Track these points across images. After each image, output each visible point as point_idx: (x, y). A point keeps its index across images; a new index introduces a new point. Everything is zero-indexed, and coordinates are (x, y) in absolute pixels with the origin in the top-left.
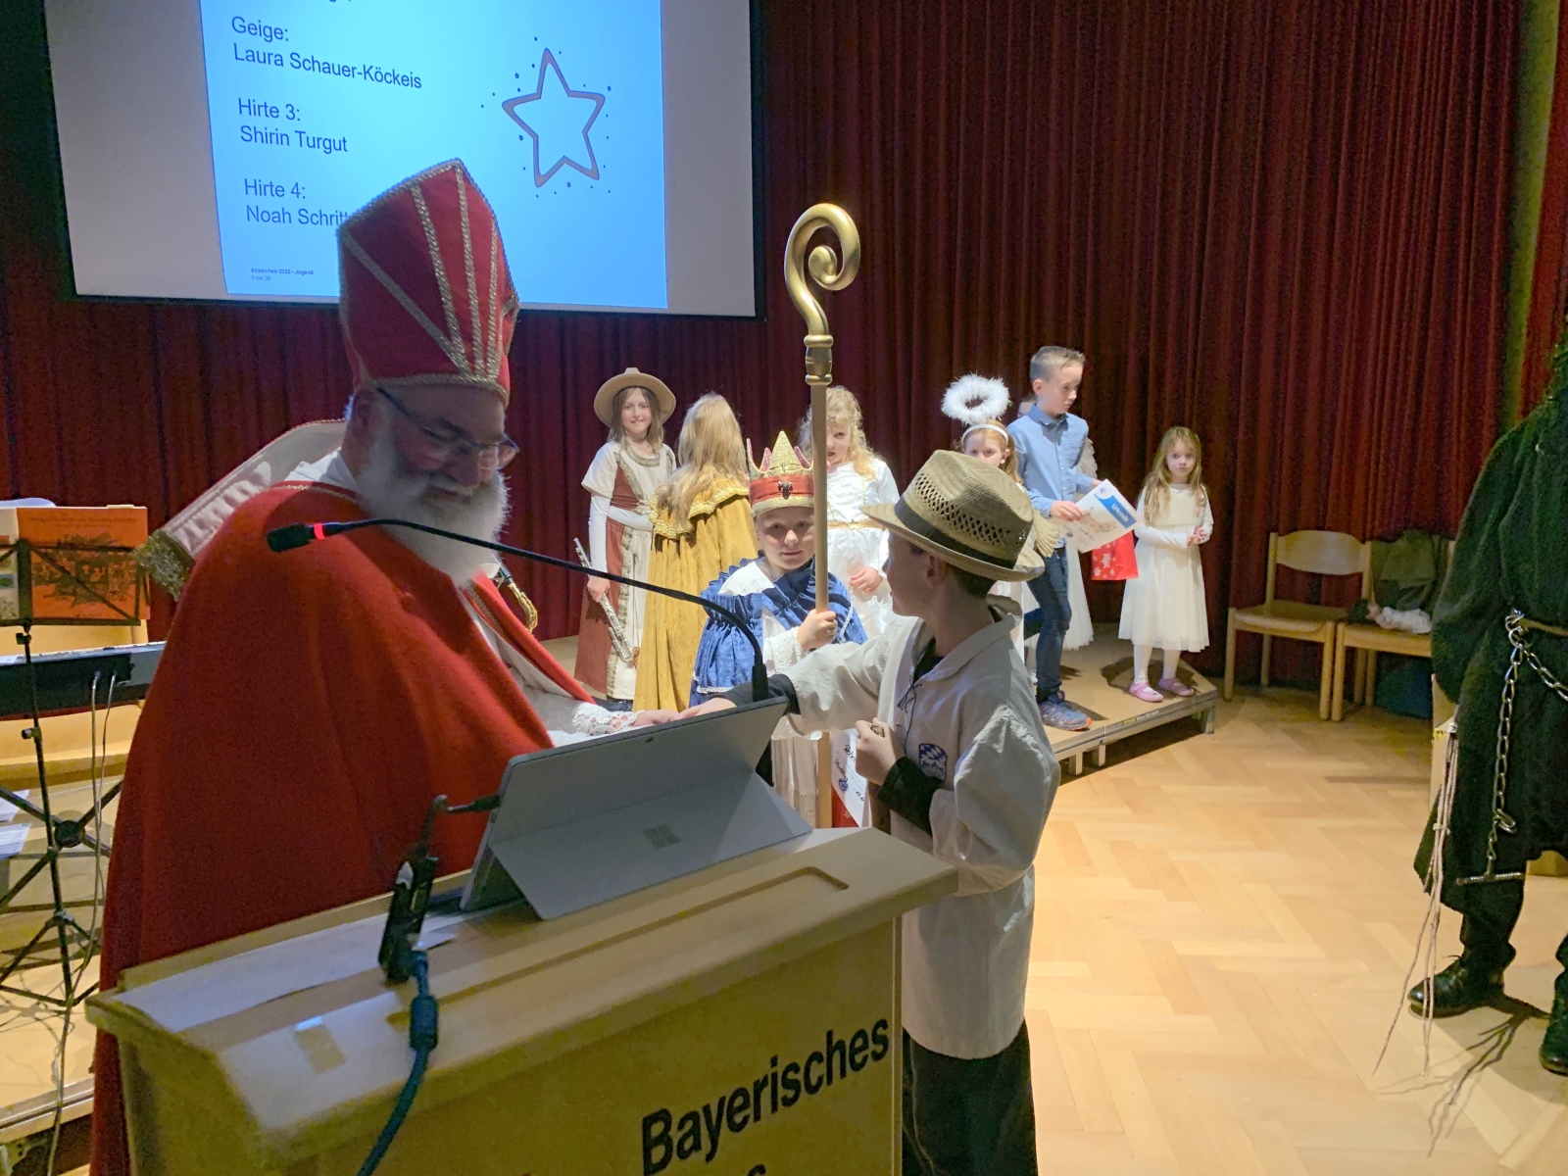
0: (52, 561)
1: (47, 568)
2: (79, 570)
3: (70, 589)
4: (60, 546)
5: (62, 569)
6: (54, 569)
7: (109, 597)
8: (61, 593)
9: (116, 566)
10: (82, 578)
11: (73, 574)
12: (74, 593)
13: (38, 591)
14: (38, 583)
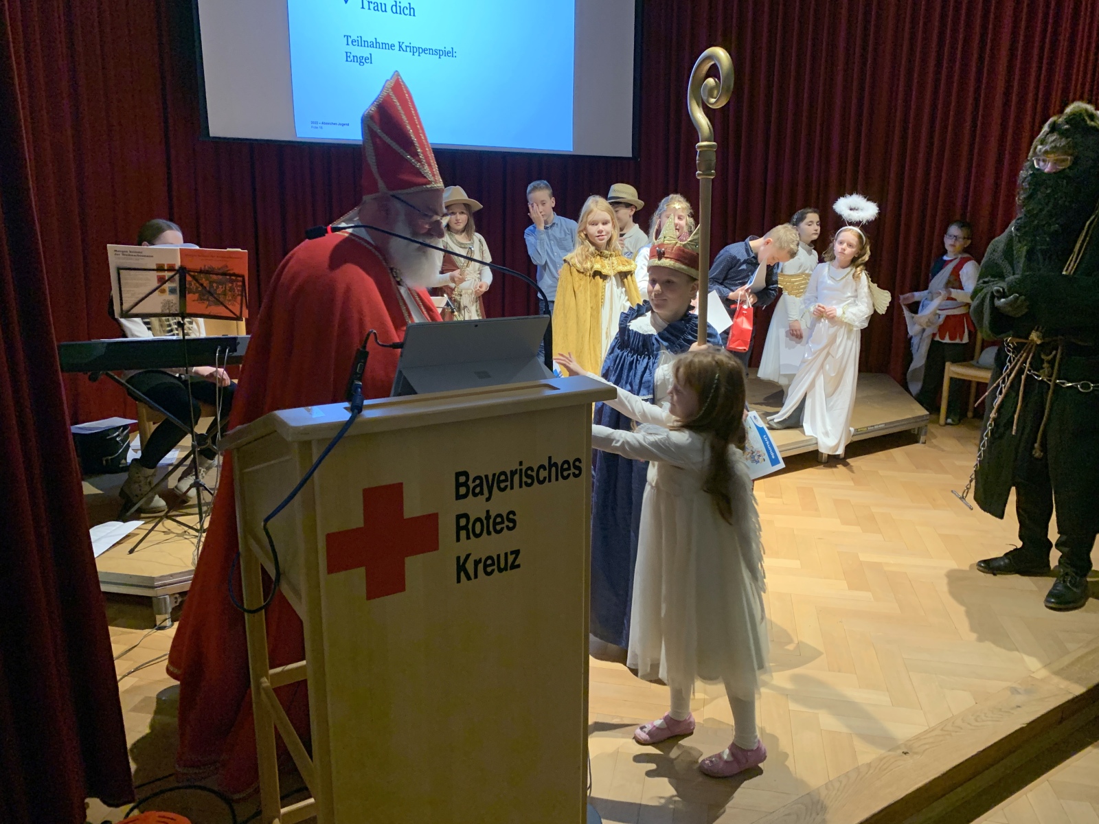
0: (197, 280)
1: (195, 284)
2: (211, 286)
3: (205, 298)
4: (201, 272)
5: (202, 285)
6: (198, 285)
7: (226, 303)
8: (201, 299)
9: (230, 285)
10: (212, 291)
11: (208, 288)
12: (208, 300)
13: (189, 296)
14: (189, 293)
